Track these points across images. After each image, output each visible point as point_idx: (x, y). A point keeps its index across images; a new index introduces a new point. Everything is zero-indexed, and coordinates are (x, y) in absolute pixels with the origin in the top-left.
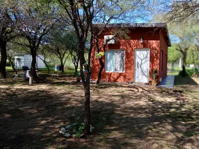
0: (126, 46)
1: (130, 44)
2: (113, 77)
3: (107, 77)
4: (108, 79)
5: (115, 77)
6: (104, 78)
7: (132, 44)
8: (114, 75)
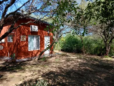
0: (41, 34)
1: (42, 33)
2: (34, 54)
3: (30, 54)
4: (31, 56)
5: (36, 53)
6: (28, 55)
7: (43, 33)
8: (35, 52)
